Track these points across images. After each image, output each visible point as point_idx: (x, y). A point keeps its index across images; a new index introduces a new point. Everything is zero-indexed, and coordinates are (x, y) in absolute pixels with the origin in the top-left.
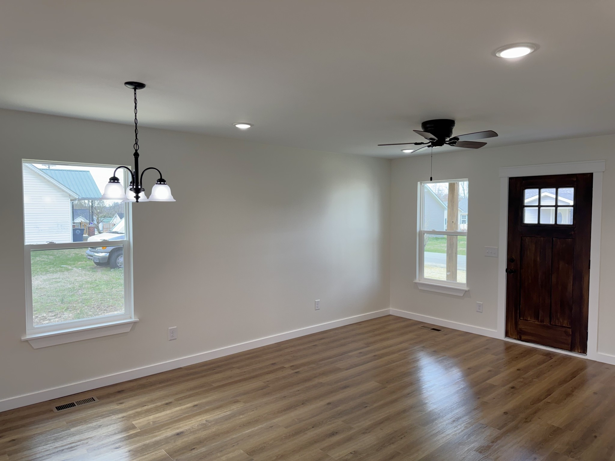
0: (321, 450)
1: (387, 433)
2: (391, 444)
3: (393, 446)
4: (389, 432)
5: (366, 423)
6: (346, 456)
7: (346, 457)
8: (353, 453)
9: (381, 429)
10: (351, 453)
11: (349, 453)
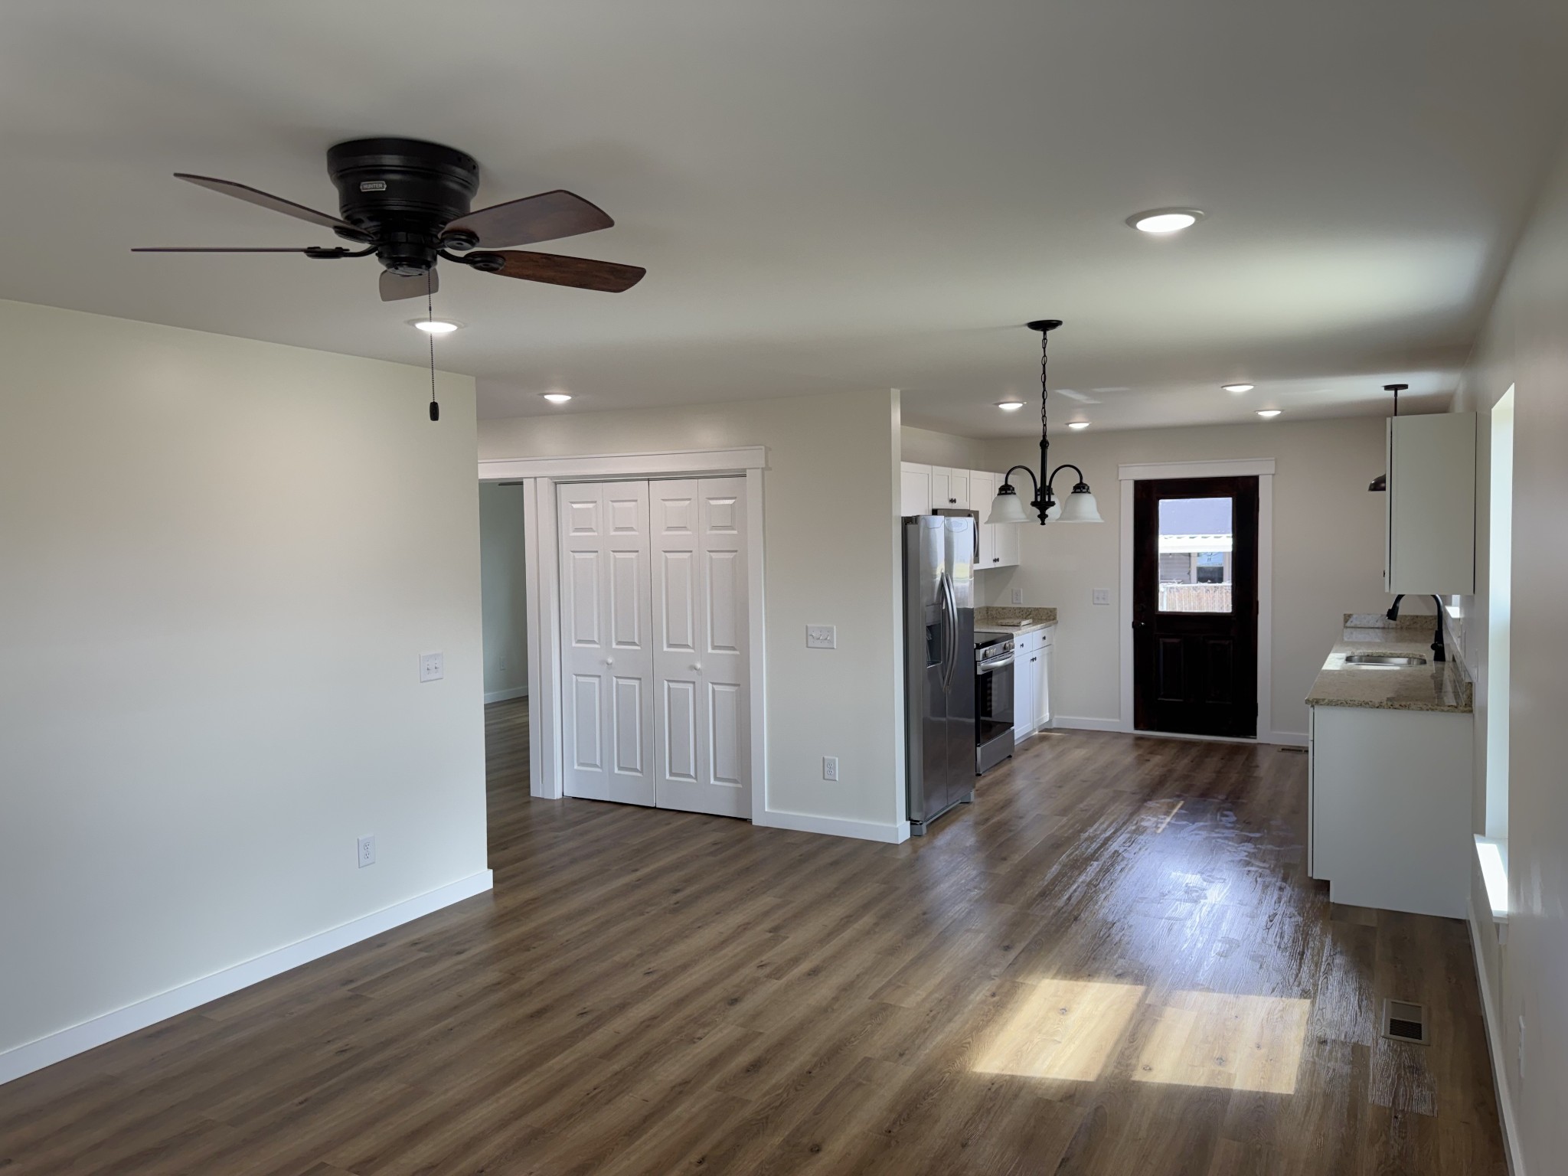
0: (761, 1033)
1: (631, 1094)
2: (621, 1071)
3: (616, 1067)
4: (627, 1097)
5: (686, 1109)
6: (708, 1033)
7: (706, 1031)
8: (696, 1040)
9: (647, 1101)
10: (700, 1039)
11: (704, 1039)
